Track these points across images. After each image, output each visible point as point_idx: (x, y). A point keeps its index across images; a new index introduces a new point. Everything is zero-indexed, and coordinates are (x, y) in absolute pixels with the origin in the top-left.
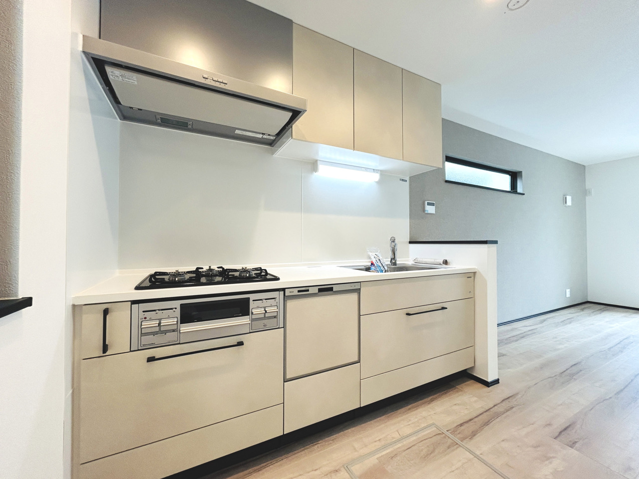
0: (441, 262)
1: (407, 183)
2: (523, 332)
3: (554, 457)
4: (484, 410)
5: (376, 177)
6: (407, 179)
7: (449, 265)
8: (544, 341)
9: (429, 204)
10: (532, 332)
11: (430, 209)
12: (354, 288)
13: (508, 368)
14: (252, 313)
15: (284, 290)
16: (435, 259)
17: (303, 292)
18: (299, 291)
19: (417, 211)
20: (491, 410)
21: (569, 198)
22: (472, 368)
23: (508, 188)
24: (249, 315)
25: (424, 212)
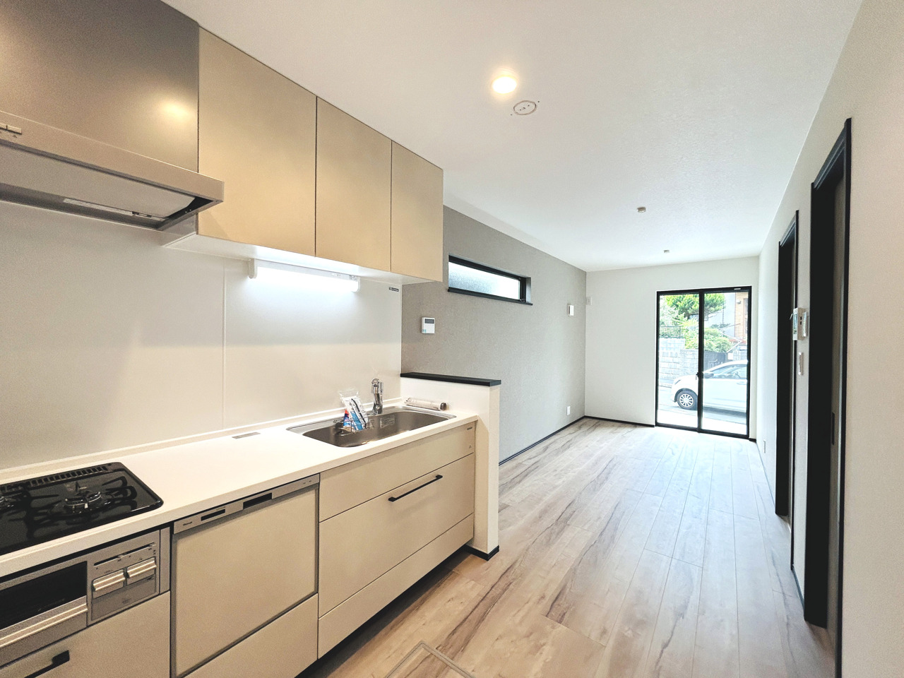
0: (439, 405)
1: (399, 294)
2: (527, 467)
3: (544, 644)
4: (480, 598)
5: (355, 286)
6: (400, 287)
7: (448, 409)
8: (546, 476)
9: (427, 321)
10: (535, 466)
11: (429, 328)
12: (309, 484)
13: (510, 526)
14: (93, 589)
15: (170, 525)
16: (432, 402)
17: (214, 516)
18: (203, 518)
19: (411, 332)
20: (488, 596)
21: (572, 308)
22: (471, 541)
23: (517, 296)
24: (85, 593)
25: (421, 331)
